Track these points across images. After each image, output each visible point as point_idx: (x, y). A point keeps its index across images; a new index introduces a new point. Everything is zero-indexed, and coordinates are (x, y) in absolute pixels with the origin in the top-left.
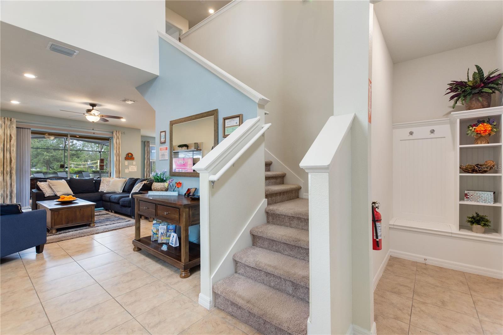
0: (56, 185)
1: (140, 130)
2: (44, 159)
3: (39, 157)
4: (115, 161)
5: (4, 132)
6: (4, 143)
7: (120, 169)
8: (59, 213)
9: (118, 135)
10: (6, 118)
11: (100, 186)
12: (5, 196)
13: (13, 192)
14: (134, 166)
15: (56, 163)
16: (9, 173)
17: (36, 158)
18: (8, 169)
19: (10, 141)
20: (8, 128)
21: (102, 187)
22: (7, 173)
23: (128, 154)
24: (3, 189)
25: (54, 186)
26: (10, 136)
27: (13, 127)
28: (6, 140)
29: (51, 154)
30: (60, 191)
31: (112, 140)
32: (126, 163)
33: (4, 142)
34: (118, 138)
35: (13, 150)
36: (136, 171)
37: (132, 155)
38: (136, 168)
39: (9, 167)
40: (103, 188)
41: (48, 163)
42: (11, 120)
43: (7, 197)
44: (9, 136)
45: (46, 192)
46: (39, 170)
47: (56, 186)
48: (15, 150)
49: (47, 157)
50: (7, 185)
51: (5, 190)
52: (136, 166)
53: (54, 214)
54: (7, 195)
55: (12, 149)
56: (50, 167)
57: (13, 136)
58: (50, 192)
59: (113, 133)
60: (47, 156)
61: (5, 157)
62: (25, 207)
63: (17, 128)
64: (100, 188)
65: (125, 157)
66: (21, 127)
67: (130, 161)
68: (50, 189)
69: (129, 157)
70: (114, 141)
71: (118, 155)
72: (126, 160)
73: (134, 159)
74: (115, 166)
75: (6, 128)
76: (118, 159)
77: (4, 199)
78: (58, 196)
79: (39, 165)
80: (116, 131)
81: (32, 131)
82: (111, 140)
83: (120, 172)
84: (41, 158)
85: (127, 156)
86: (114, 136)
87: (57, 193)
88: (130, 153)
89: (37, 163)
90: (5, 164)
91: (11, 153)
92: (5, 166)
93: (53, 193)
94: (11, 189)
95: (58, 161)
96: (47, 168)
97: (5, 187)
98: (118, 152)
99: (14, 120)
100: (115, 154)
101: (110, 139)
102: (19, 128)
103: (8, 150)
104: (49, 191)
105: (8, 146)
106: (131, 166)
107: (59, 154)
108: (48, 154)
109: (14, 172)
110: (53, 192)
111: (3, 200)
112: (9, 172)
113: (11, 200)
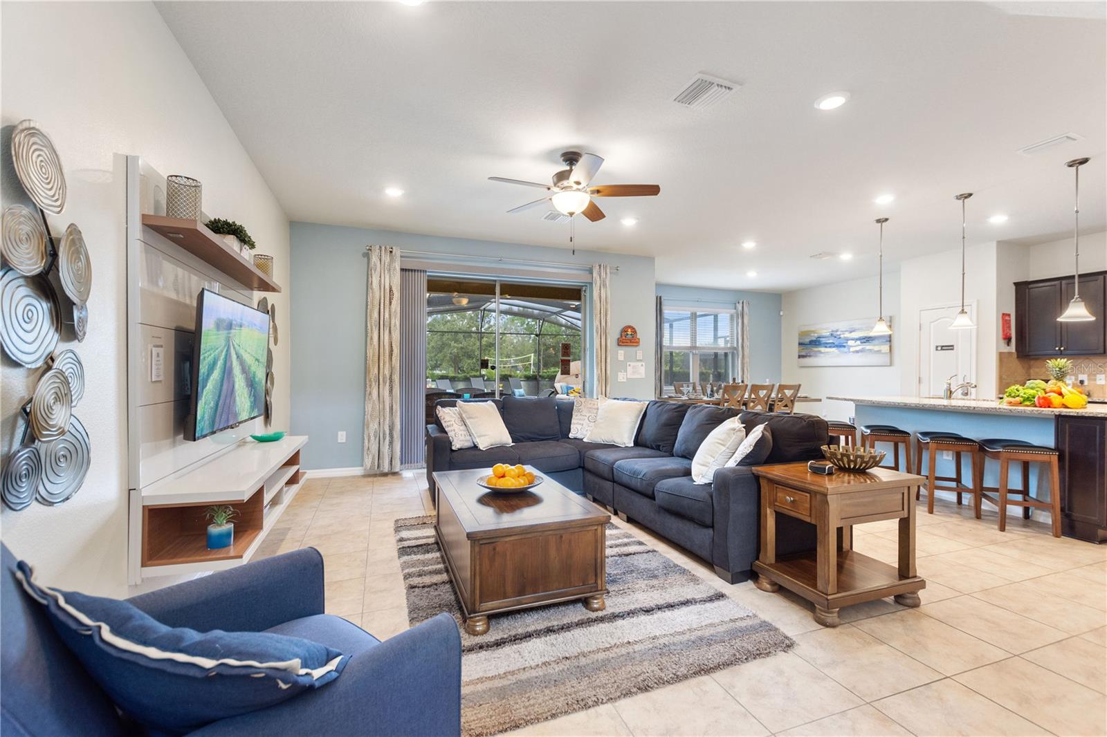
0: (477, 417)
1: (654, 258)
2: (451, 353)
3: (445, 350)
4: (597, 349)
5: (380, 280)
6: (380, 308)
7: (608, 372)
8: (494, 549)
9: (603, 275)
10: (383, 248)
11: (573, 421)
12: (381, 436)
13: (395, 428)
14: (640, 364)
15: (467, 360)
16: (388, 381)
17: (441, 352)
18: (387, 372)
19: (390, 303)
20: (386, 272)
21: (577, 423)
22: (384, 382)
23: (624, 330)
24: (378, 419)
25: (471, 420)
26: (391, 290)
27: (395, 269)
28: (382, 301)
29: (460, 345)
30: (485, 436)
31: (588, 291)
32: (621, 353)
33: (380, 305)
34: (605, 285)
35: (395, 325)
36: (644, 376)
37: (634, 331)
38: (643, 368)
39: (387, 365)
40: (581, 429)
41: (456, 361)
42: (391, 252)
43: (384, 439)
44: (388, 291)
45: (454, 437)
46: (445, 372)
47: (476, 420)
48: (398, 324)
49: (455, 350)
50: (384, 409)
51: (382, 420)
52: (644, 364)
53: (480, 552)
54: (384, 434)
55: (393, 322)
56: (459, 368)
57: (394, 289)
58: (463, 438)
59: (591, 271)
60: (454, 347)
61: (381, 343)
62: (416, 464)
63: (402, 270)
64: (572, 426)
65: (618, 339)
66: (410, 268)
67: (631, 350)
68: (463, 428)
69: (628, 337)
70: (594, 292)
71: (604, 332)
72: (620, 348)
73: (638, 342)
74: (598, 363)
75: (382, 271)
76: (603, 344)
77: (379, 443)
78: (480, 450)
79: (444, 365)
80: (600, 266)
81: (430, 278)
82: (585, 291)
83: (609, 381)
84: (447, 351)
85: (621, 336)
86: (595, 279)
87: (477, 440)
88: (630, 327)
89: (442, 360)
90: (381, 358)
91: (392, 332)
92: (381, 365)
93: (469, 438)
94: (392, 419)
95: (470, 357)
96: (455, 369)
97: (382, 413)
98: (603, 324)
99: (397, 252)
100: (597, 328)
101: (584, 288)
102: (406, 270)
103: (387, 324)
104: (460, 433)
105: (387, 315)
106: (632, 364)
107: (473, 344)
108: (456, 345)
109: (396, 378)
110: (470, 436)
111: (378, 445)
112: (388, 378)
113: (392, 448)
